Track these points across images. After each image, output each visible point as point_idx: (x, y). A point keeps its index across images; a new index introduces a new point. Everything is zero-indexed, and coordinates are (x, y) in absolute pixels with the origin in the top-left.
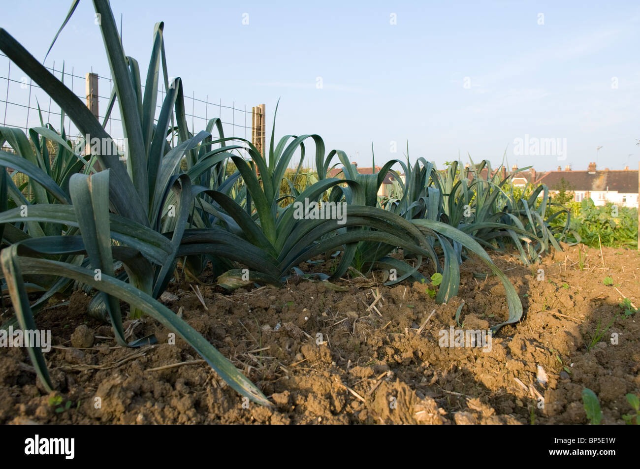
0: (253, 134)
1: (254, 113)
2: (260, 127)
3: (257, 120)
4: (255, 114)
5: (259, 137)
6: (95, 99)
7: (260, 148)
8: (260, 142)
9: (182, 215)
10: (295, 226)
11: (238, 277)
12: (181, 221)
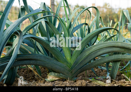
9: (17, 48)
10: (82, 52)
11: (52, 76)
12: (16, 50)
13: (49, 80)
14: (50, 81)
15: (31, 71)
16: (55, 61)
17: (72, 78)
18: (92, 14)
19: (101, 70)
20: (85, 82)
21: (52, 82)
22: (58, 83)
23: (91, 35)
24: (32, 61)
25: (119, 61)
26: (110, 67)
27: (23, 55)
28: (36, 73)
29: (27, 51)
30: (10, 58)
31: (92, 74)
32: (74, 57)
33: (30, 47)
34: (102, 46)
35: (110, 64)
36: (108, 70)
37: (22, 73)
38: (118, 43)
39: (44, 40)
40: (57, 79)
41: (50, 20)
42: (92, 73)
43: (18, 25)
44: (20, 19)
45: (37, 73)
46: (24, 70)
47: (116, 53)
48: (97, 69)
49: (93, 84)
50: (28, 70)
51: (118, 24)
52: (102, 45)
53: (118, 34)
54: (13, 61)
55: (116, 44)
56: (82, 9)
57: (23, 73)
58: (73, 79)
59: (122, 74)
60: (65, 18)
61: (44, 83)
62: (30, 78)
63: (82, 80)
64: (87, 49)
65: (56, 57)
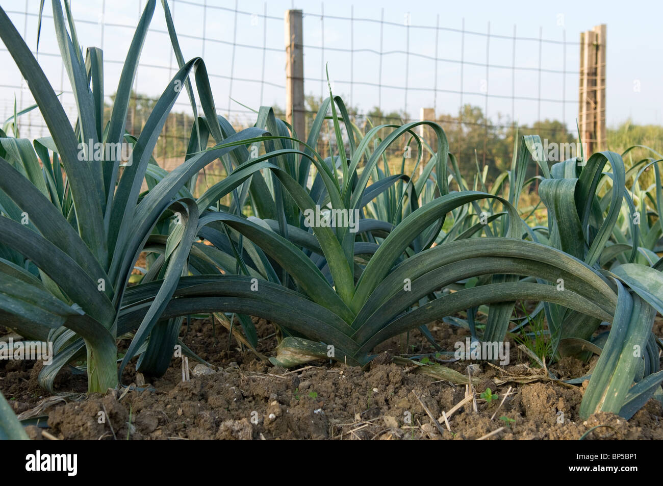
0: (582, 84)
1: (583, 44)
2: (596, 69)
3: (590, 56)
4: (586, 46)
5: (594, 88)
6: (298, 51)
7: (595, 108)
8: (595, 97)
9: (180, 256)
10: (389, 272)
11: (293, 349)
12: (176, 265)
13: (282, 362)
14: (285, 367)
15: (223, 330)
16: (302, 301)
17: (357, 356)
18: (423, 146)
19: (452, 327)
20: (399, 372)
21: (291, 369)
22: (309, 372)
23: (421, 216)
24: (227, 299)
25: (509, 303)
26: (480, 320)
27: (200, 280)
28: (240, 339)
29: (214, 266)
30: (155, 290)
31: (423, 343)
32: (365, 289)
33: (221, 252)
34: (457, 254)
35: (482, 310)
36: (475, 328)
37: (196, 336)
38: (508, 246)
39: (267, 230)
40: (307, 358)
41: (289, 165)
42: (421, 339)
43: (186, 181)
44: (192, 160)
45: (245, 338)
46: (204, 324)
47: (499, 277)
48: (437, 324)
49: (426, 377)
50: (214, 325)
51: (507, 177)
52: (456, 251)
53: (507, 212)
54: (166, 299)
55: (502, 246)
56: (392, 129)
57: (199, 334)
58: (359, 360)
59: (518, 344)
60: (335, 156)
61: (266, 372)
62: (222, 353)
63: (390, 363)
64: (407, 260)
65: (305, 288)
